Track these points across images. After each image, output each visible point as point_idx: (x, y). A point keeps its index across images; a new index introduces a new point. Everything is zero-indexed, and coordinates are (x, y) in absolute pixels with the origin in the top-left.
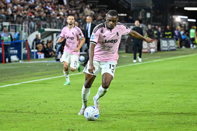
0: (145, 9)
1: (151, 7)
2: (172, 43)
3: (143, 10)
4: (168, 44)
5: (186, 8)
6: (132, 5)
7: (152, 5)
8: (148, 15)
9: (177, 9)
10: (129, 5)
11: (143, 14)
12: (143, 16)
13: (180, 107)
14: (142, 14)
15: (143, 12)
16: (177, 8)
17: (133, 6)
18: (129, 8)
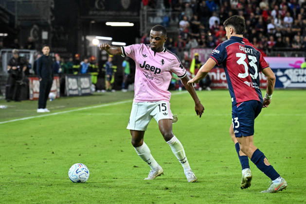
0: (39, 25)
1: (49, 22)
2: (86, 83)
3: (35, 26)
4: (79, 84)
5: (108, 24)
6: (16, 18)
7: (52, 17)
8: (45, 35)
9: (93, 24)
10: (12, 17)
11: (36, 32)
12: (35, 37)
13: (97, 192)
14: (33, 33)
15: (35, 29)
16: (93, 22)
17: (19, 20)
18: (12, 24)
